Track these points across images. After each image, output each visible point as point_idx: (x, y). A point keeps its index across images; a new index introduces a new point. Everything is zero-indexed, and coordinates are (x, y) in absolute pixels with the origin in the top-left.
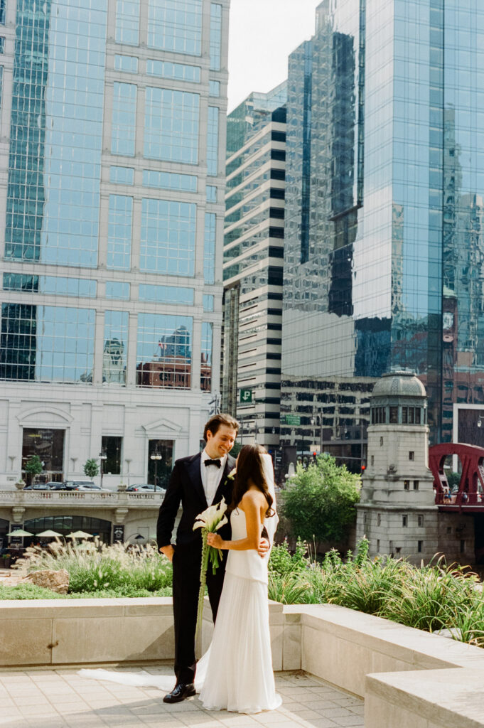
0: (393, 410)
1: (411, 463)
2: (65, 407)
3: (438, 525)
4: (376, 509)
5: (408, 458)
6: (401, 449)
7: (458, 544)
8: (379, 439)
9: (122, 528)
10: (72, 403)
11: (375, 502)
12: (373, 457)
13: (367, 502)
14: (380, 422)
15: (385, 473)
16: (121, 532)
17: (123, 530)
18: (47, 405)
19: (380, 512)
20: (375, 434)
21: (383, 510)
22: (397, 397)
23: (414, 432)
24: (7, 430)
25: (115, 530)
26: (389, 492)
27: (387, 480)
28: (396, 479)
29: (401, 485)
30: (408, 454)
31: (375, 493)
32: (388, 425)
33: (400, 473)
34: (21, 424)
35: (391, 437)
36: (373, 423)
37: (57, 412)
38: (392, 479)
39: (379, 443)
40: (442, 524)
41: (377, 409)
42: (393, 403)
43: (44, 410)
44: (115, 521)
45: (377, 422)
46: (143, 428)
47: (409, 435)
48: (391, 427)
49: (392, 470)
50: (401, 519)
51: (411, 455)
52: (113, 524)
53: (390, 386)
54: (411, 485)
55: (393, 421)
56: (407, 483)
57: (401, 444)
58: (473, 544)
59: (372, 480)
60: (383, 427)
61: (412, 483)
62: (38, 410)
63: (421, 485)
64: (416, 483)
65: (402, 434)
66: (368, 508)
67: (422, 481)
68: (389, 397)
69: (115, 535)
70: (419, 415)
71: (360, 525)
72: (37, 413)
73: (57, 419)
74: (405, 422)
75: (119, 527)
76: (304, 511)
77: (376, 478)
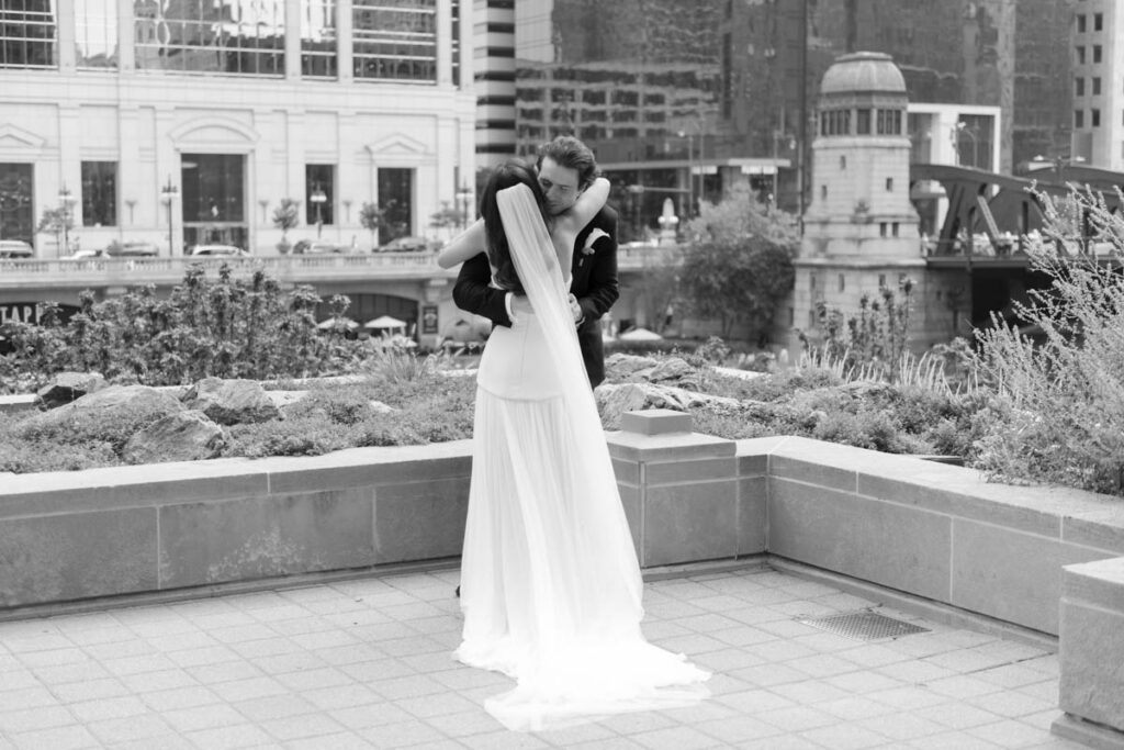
0: (864, 113)
1: (888, 195)
2: (245, 118)
3: (925, 288)
4: (834, 267)
5: (884, 187)
6: (875, 174)
7: (949, 315)
8: (838, 159)
9: (435, 309)
10: (256, 109)
11: (831, 257)
12: (824, 188)
13: (815, 256)
14: (839, 133)
15: (851, 211)
16: (434, 316)
17: (436, 313)
18: (217, 113)
19: (843, 272)
20: (830, 153)
21: (851, 268)
22: (869, 93)
23: (892, 148)
24: (156, 156)
25: (425, 313)
26: (860, 241)
27: (854, 222)
28: (869, 221)
29: (875, 230)
30: (884, 182)
31: (830, 244)
32: (854, 137)
33: (875, 210)
34: (177, 146)
35: (861, 156)
36: (824, 133)
37: (234, 125)
38: (864, 220)
39: (838, 166)
40: (929, 287)
41: (832, 112)
42: (863, 103)
43: (210, 121)
44: (425, 298)
45: (832, 133)
46: (367, 149)
47: (885, 152)
48: (861, 140)
49: (862, 207)
50: (877, 280)
51: (889, 182)
52: (422, 304)
53: (858, 76)
54: (889, 229)
55: (864, 129)
56: (883, 225)
57: (876, 166)
58: (970, 315)
59: (825, 223)
60: (846, 141)
61: (890, 226)
62: (201, 123)
63: (902, 229)
64: (895, 225)
65: (877, 152)
66: (820, 267)
67: (904, 223)
68: (858, 93)
69: (425, 321)
70: (898, 121)
71: (803, 292)
72: (201, 128)
73: (233, 137)
74: (880, 132)
75: (430, 308)
76: (716, 275)
77: (834, 219)
